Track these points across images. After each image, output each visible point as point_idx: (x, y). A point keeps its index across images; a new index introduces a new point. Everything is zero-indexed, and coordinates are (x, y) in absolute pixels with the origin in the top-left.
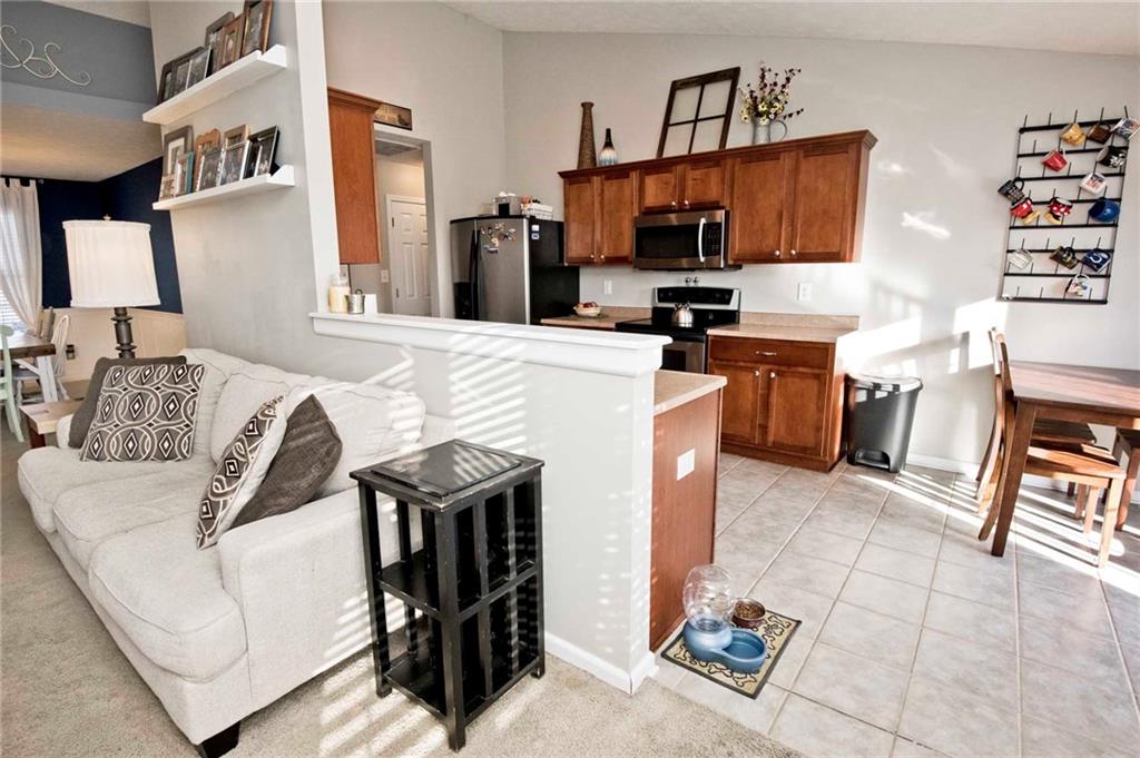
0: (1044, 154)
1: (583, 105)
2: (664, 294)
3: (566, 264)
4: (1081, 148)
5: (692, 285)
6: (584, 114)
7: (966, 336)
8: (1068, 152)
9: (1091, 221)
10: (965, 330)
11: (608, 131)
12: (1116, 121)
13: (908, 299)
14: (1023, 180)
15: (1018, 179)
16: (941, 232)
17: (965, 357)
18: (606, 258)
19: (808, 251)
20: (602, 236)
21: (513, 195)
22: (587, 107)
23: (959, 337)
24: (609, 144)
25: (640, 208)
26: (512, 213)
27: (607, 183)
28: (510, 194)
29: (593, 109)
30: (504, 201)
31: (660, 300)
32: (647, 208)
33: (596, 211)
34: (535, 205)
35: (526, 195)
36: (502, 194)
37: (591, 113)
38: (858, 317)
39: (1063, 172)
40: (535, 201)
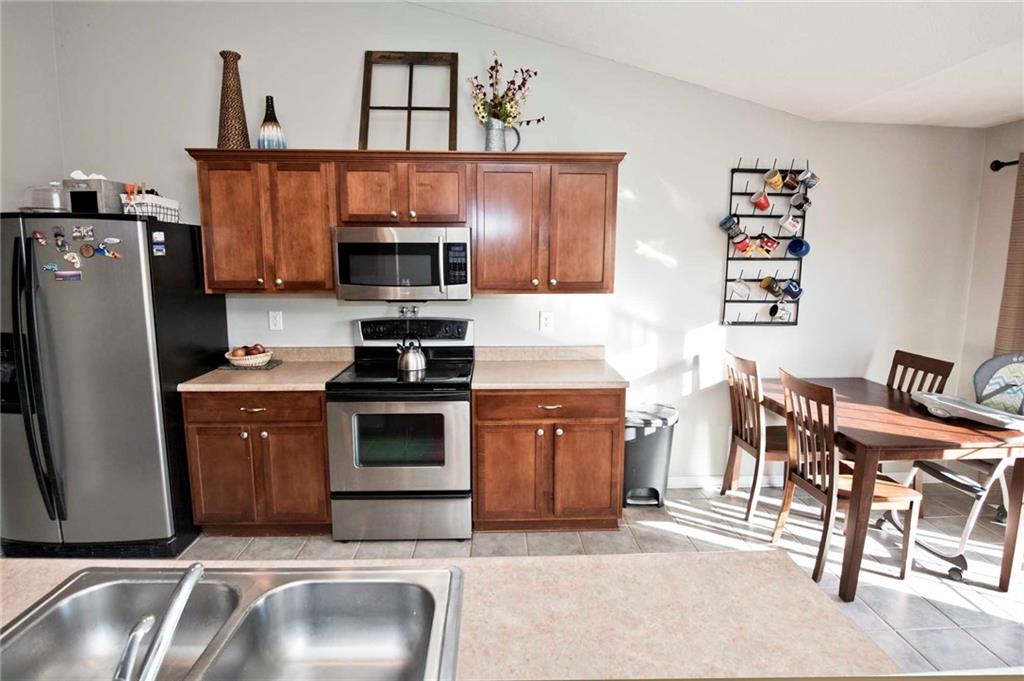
0: (752, 194)
1: (224, 54)
2: (371, 328)
3: (208, 291)
4: (779, 192)
5: (409, 315)
6: (226, 68)
7: (696, 359)
8: (769, 194)
9: (789, 255)
10: (695, 354)
11: (270, 101)
12: (800, 172)
13: (646, 326)
14: (738, 216)
15: (735, 215)
16: (670, 261)
17: (696, 380)
18: (285, 283)
19: (568, 280)
20: (276, 251)
21: (102, 177)
22: (230, 59)
23: (690, 360)
24: (270, 117)
25: (339, 214)
26: (102, 209)
27: (281, 176)
28: (94, 176)
29: (240, 63)
30: (83, 188)
31: (367, 337)
32: (351, 216)
33: (263, 214)
34: (150, 199)
35: (130, 181)
36: (78, 175)
37: (237, 69)
38: (603, 346)
39: (767, 212)
40: (152, 192)
